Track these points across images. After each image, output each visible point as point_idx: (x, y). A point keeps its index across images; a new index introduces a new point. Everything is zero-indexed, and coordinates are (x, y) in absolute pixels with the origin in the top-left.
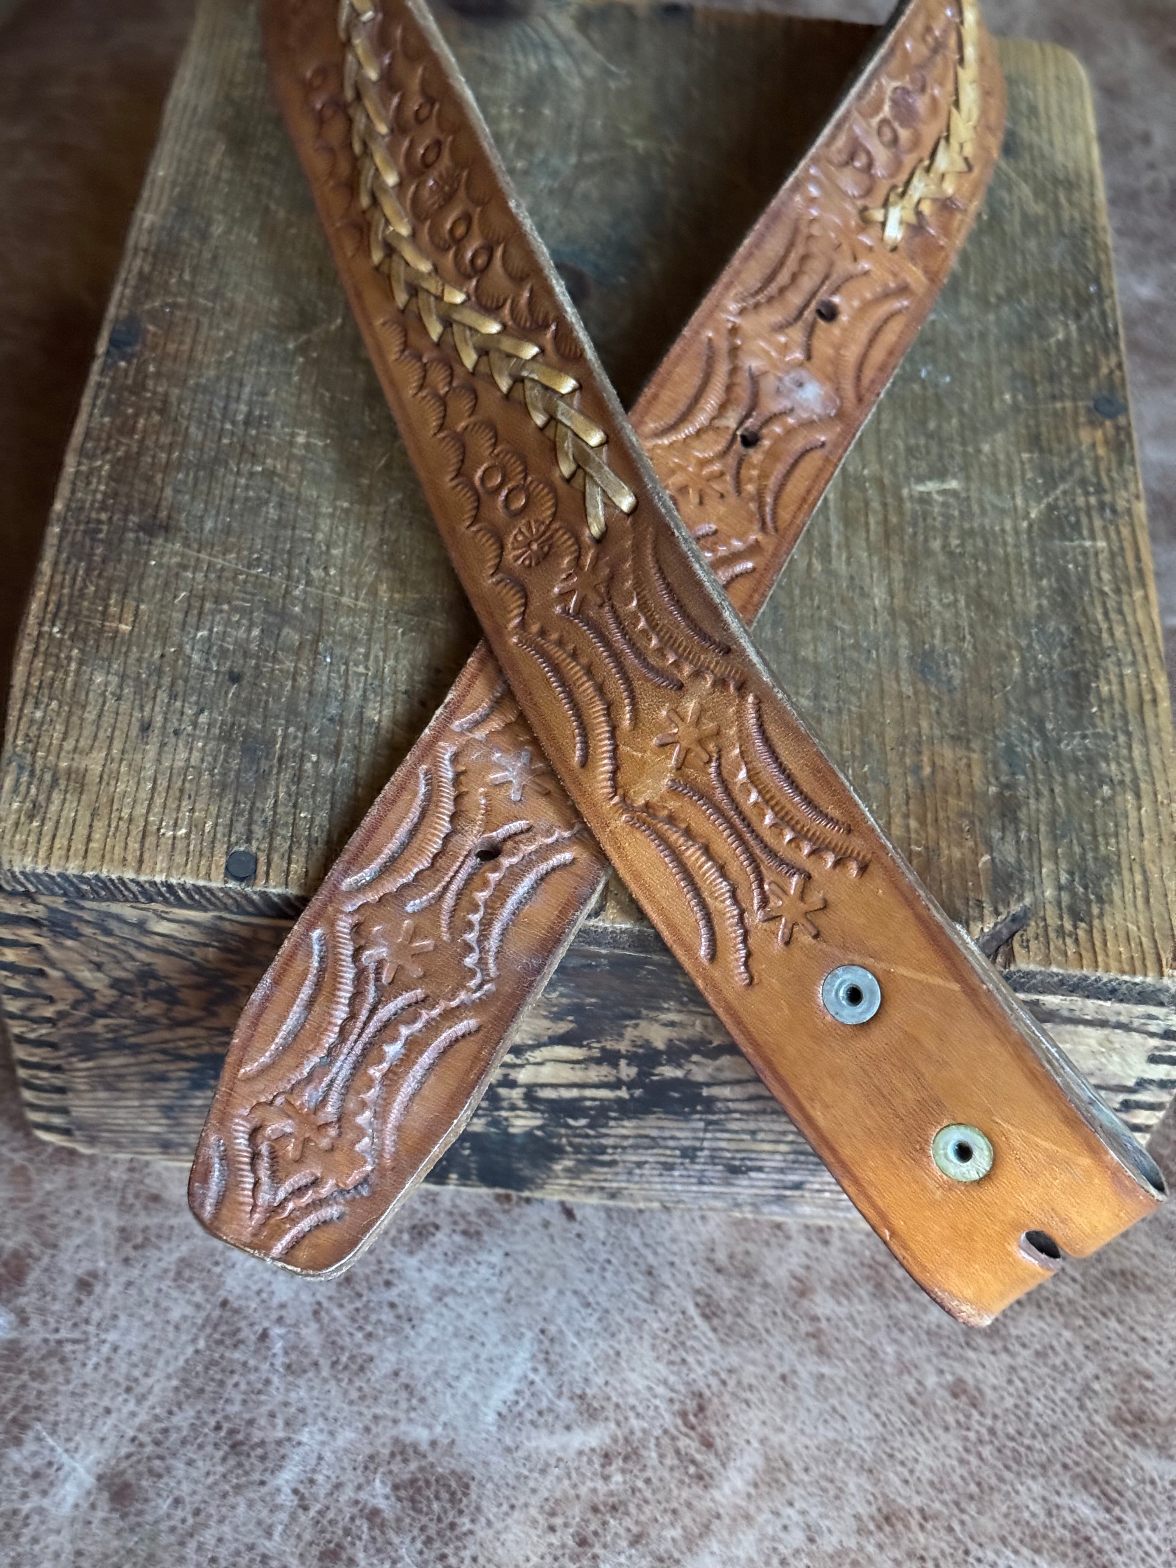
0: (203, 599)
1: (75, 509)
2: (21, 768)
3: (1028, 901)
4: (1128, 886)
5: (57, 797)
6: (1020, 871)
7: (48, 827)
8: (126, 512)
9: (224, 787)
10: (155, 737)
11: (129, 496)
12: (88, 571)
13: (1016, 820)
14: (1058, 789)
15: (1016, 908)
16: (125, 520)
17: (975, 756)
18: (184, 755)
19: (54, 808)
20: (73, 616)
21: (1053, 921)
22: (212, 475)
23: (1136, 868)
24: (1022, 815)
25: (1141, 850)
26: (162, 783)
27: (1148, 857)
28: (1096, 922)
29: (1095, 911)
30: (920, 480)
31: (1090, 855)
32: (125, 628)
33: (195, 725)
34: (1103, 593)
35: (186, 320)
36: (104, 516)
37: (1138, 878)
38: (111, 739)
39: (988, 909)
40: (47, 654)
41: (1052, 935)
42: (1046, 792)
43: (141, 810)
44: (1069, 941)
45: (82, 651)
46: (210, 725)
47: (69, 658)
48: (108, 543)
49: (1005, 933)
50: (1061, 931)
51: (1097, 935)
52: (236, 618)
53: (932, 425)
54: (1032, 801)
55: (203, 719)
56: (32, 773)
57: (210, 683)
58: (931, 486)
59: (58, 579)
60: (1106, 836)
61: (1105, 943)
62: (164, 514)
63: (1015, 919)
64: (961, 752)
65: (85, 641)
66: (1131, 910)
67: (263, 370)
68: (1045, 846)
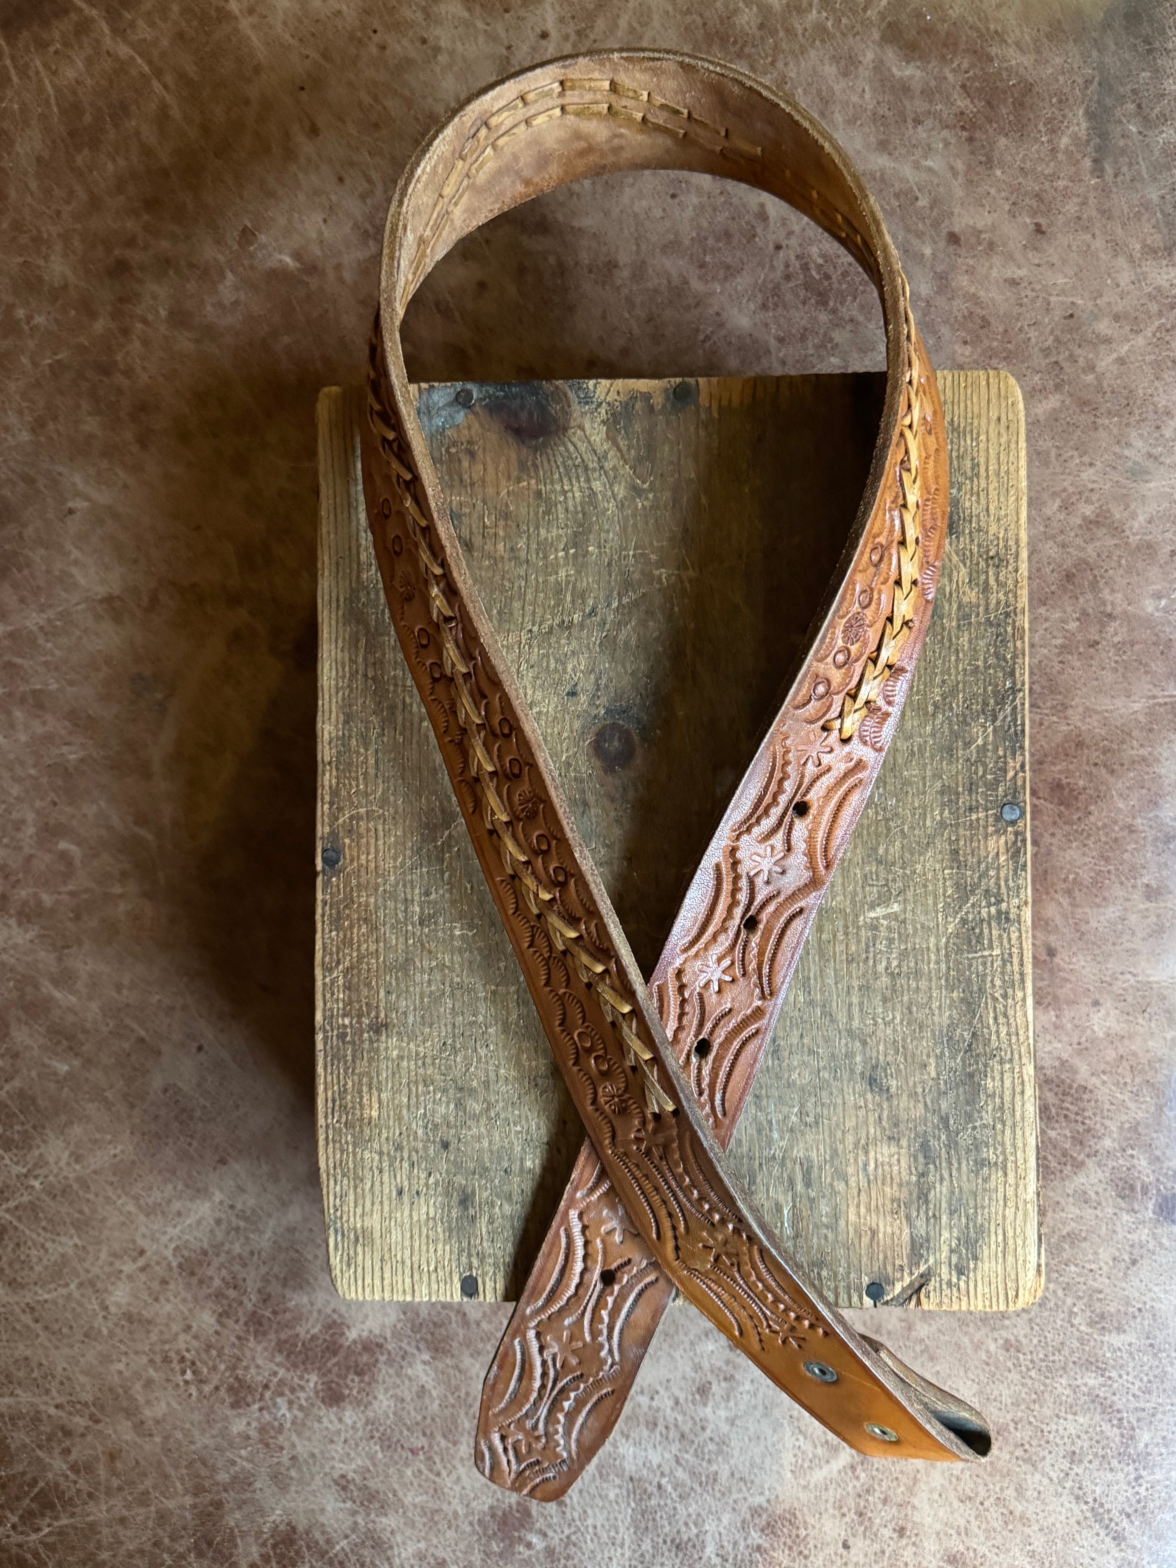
0: (416, 1083)
1: (329, 1017)
2: (336, 1231)
3: (931, 1261)
4: (993, 1247)
5: (360, 1249)
6: (928, 1241)
7: (360, 1270)
8: (360, 1016)
9: (450, 1230)
10: (405, 1198)
11: (360, 1001)
12: (346, 1070)
13: (927, 1202)
14: (954, 1173)
15: (923, 1268)
16: (360, 1022)
17: (903, 1151)
18: (424, 1210)
19: (360, 1257)
20: (343, 1108)
21: (945, 1277)
22: (406, 974)
23: (1000, 1231)
24: (931, 1196)
25: (1004, 1216)
26: (416, 1231)
27: (1008, 1222)
28: (971, 1275)
29: (972, 1266)
30: (872, 907)
31: (971, 1224)
32: (375, 1114)
33: (427, 1185)
34: (995, 999)
35: (368, 830)
36: (347, 1021)
37: (1000, 1238)
38: (381, 1203)
39: (907, 1271)
40: (334, 1141)
41: (944, 1287)
42: (946, 1176)
43: (407, 1253)
44: (955, 1290)
45: (353, 1136)
46: (436, 1184)
47: (347, 1142)
48: (353, 1043)
49: (917, 1285)
50: (949, 1284)
51: (972, 1285)
52: (438, 1096)
53: (881, 851)
54: (938, 1185)
55: (432, 1180)
56: (343, 1235)
57: (431, 1152)
58: (879, 912)
59: (329, 1078)
60: (983, 1207)
61: (976, 1286)
62: (382, 1015)
63: (922, 1276)
64: (894, 1149)
65: (354, 1127)
66: (993, 1263)
67: (425, 870)
68: (944, 1218)
